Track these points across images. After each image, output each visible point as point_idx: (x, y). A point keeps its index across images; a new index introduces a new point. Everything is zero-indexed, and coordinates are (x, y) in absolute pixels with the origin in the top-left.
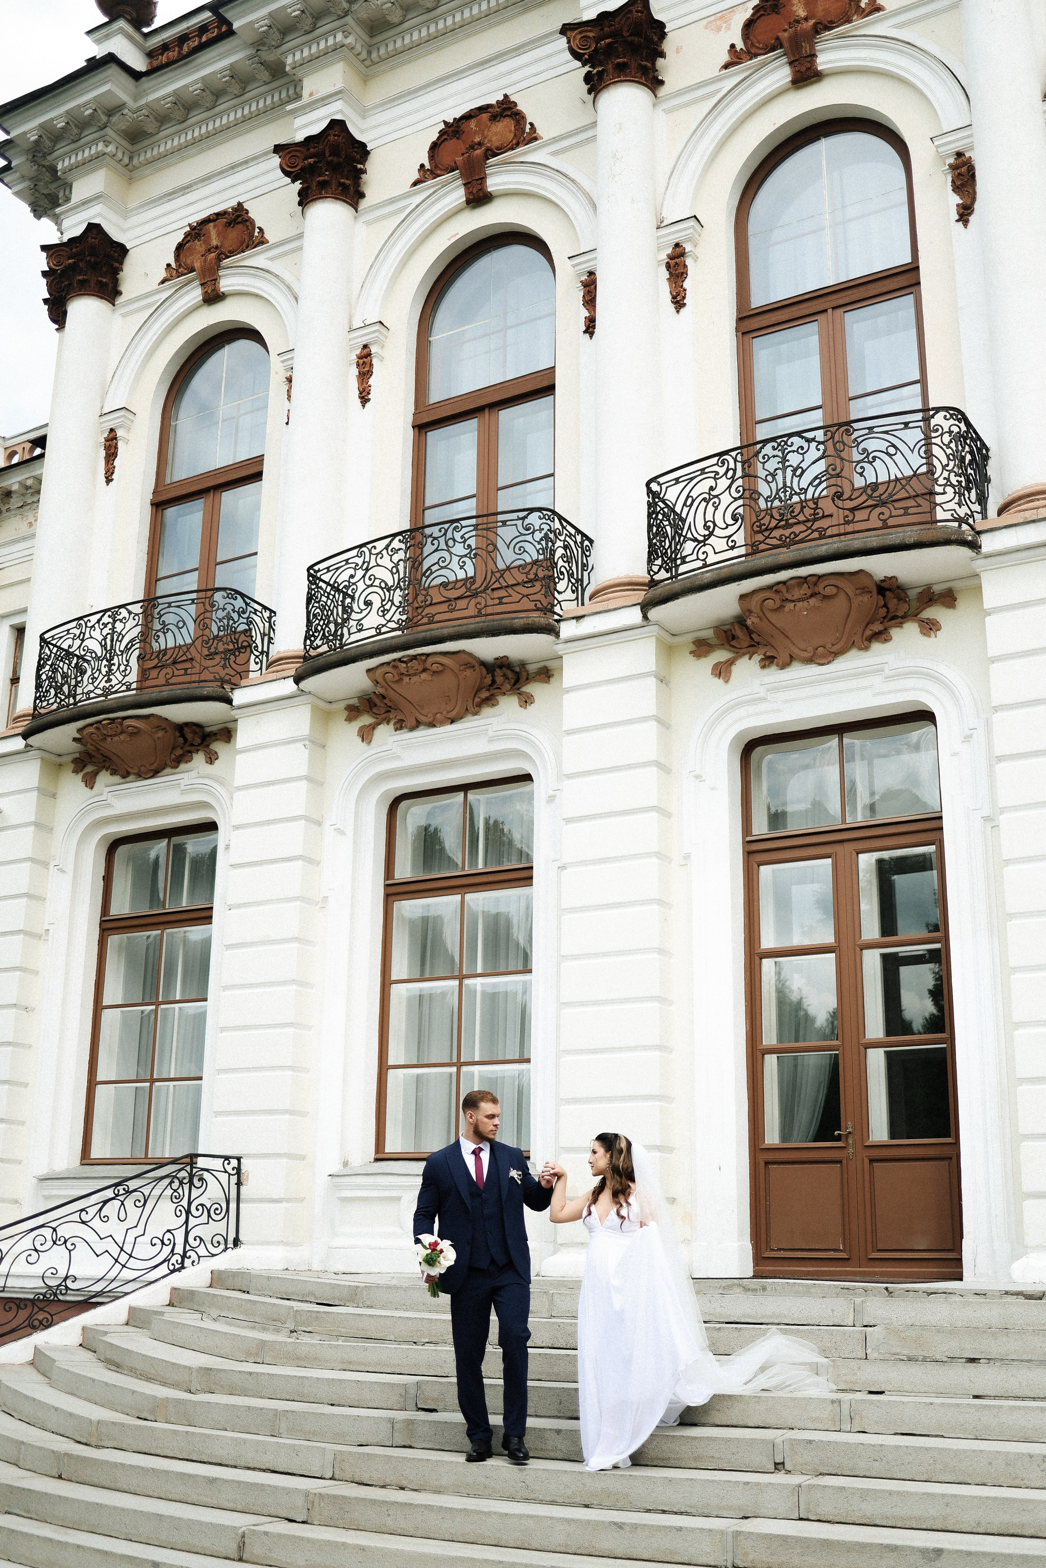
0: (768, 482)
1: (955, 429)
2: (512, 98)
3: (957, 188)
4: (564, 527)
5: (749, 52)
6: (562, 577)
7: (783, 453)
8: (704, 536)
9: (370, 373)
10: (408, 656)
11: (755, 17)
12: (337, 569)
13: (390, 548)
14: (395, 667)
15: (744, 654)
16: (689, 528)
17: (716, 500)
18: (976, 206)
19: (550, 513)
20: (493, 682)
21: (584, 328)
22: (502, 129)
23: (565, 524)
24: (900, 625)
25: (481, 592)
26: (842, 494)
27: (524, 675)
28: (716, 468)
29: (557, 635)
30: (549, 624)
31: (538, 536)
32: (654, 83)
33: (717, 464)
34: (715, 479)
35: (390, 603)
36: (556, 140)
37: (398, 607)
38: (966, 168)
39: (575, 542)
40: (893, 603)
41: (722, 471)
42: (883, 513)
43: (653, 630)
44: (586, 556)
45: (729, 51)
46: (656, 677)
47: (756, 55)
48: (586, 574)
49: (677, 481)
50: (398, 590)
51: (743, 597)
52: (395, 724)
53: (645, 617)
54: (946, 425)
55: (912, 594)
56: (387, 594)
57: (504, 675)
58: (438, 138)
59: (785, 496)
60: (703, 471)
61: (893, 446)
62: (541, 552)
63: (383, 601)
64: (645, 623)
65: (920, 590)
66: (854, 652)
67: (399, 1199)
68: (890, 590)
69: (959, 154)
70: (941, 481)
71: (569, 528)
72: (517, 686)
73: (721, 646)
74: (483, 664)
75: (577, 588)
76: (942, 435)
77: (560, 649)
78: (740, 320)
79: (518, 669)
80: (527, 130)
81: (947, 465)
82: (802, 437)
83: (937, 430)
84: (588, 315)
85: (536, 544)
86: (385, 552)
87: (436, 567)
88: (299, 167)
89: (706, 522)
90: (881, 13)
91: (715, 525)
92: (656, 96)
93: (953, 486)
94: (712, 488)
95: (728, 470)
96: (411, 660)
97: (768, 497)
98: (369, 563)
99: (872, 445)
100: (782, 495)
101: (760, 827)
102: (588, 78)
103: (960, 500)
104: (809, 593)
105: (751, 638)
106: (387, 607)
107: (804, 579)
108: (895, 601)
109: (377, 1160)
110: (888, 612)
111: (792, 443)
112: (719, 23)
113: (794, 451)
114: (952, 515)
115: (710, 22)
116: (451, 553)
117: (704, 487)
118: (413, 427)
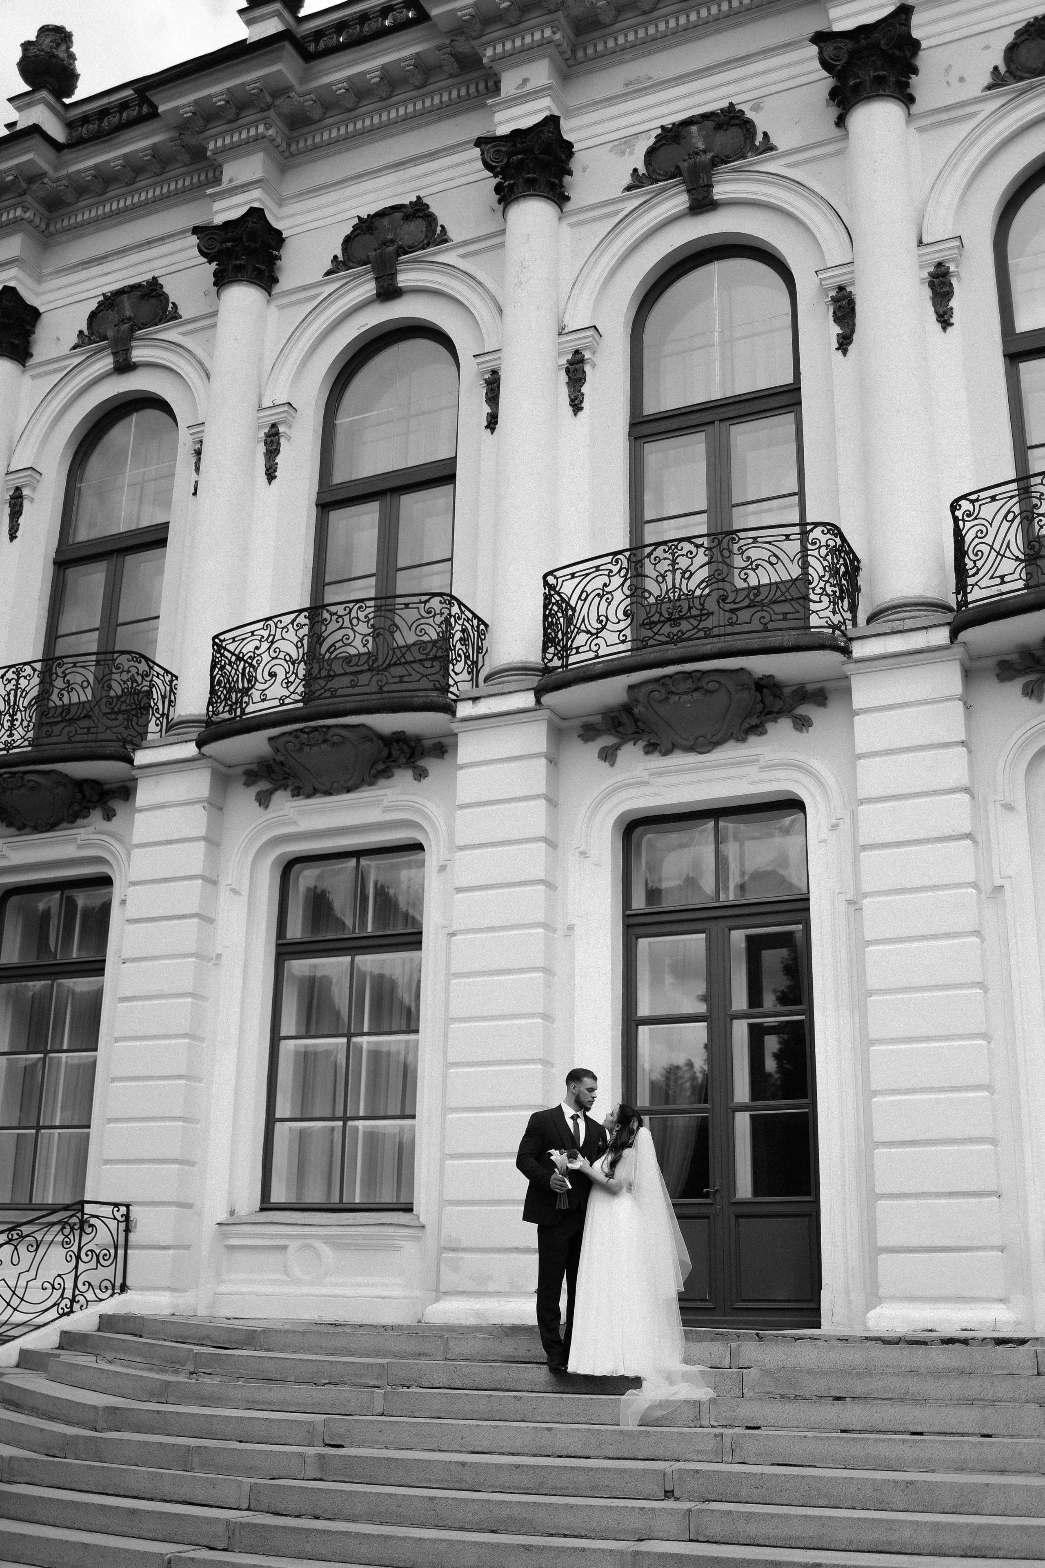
0: (659, 583)
1: (831, 543)
2: (425, 201)
3: (837, 320)
4: (462, 612)
5: (650, 178)
6: (459, 659)
7: (673, 556)
8: (597, 629)
9: (277, 451)
10: (310, 727)
11: (657, 146)
12: (243, 640)
13: (295, 623)
14: (297, 737)
15: (629, 740)
16: (583, 620)
17: (609, 596)
18: (855, 337)
19: (450, 599)
20: (390, 755)
21: (486, 424)
22: (415, 229)
23: (463, 609)
24: (775, 720)
25: (382, 670)
26: (727, 597)
27: (419, 749)
28: (610, 566)
29: (454, 713)
30: (446, 703)
31: (438, 619)
32: (560, 198)
33: (611, 563)
34: (609, 576)
35: (294, 676)
36: (465, 243)
37: (302, 680)
38: (846, 301)
39: (472, 626)
40: (769, 699)
41: (615, 569)
42: (763, 617)
43: (544, 713)
44: (482, 640)
45: (632, 175)
46: (546, 758)
47: (657, 181)
48: (480, 656)
49: (573, 576)
50: (302, 663)
51: (631, 688)
52: (292, 790)
53: (538, 701)
54: (823, 539)
55: (787, 691)
56: (291, 667)
57: (401, 749)
58: (352, 233)
59: (674, 596)
60: (597, 568)
61: (775, 555)
62: (441, 634)
63: (287, 673)
64: (538, 707)
65: (794, 688)
66: (731, 744)
67: (285, 1248)
68: (766, 687)
69: (841, 288)
70: (818, 591)
71: (467, 613)
72: (412, 760)
73: (607, 732)
74: (380, 737)
75: (472, 670)
76: (819, 548)
77: (456, 727)
78: (633, 425)
79: (413, 744)
80: (438, 232)
81: (824, 576)
82: (692, 543)
83: (815, 544)
84: (490, 411)
85: (436, 627)
86: (290, 627)
87: (340, 643)
88: (216, 249)
89: (599, 617)
90: (774, 152)
91: (607, 619)
92: (562, 211)
93: (828, 595)
94: (605, 585)
95: (621, 569)
96: (313, 731)
97: (658, 596)
98: (274, 636)
99: (754, 553)
100: (671, 595)
101: (639, 903)
102: (498, 189)
103: (834, 608)
104: (693, 686)
105: (637, 725)
106: (291, 679)
107: (689, 674)
108: (771, 697)
109: (262, 1210)
110: (764, 708)
111: (682, 548)
112: (623, 147)
113: (683, 555)
114: (827, 622)
115: (615, 146)
116: (354, 631)
117: (599, 582)
118: (317, 506)
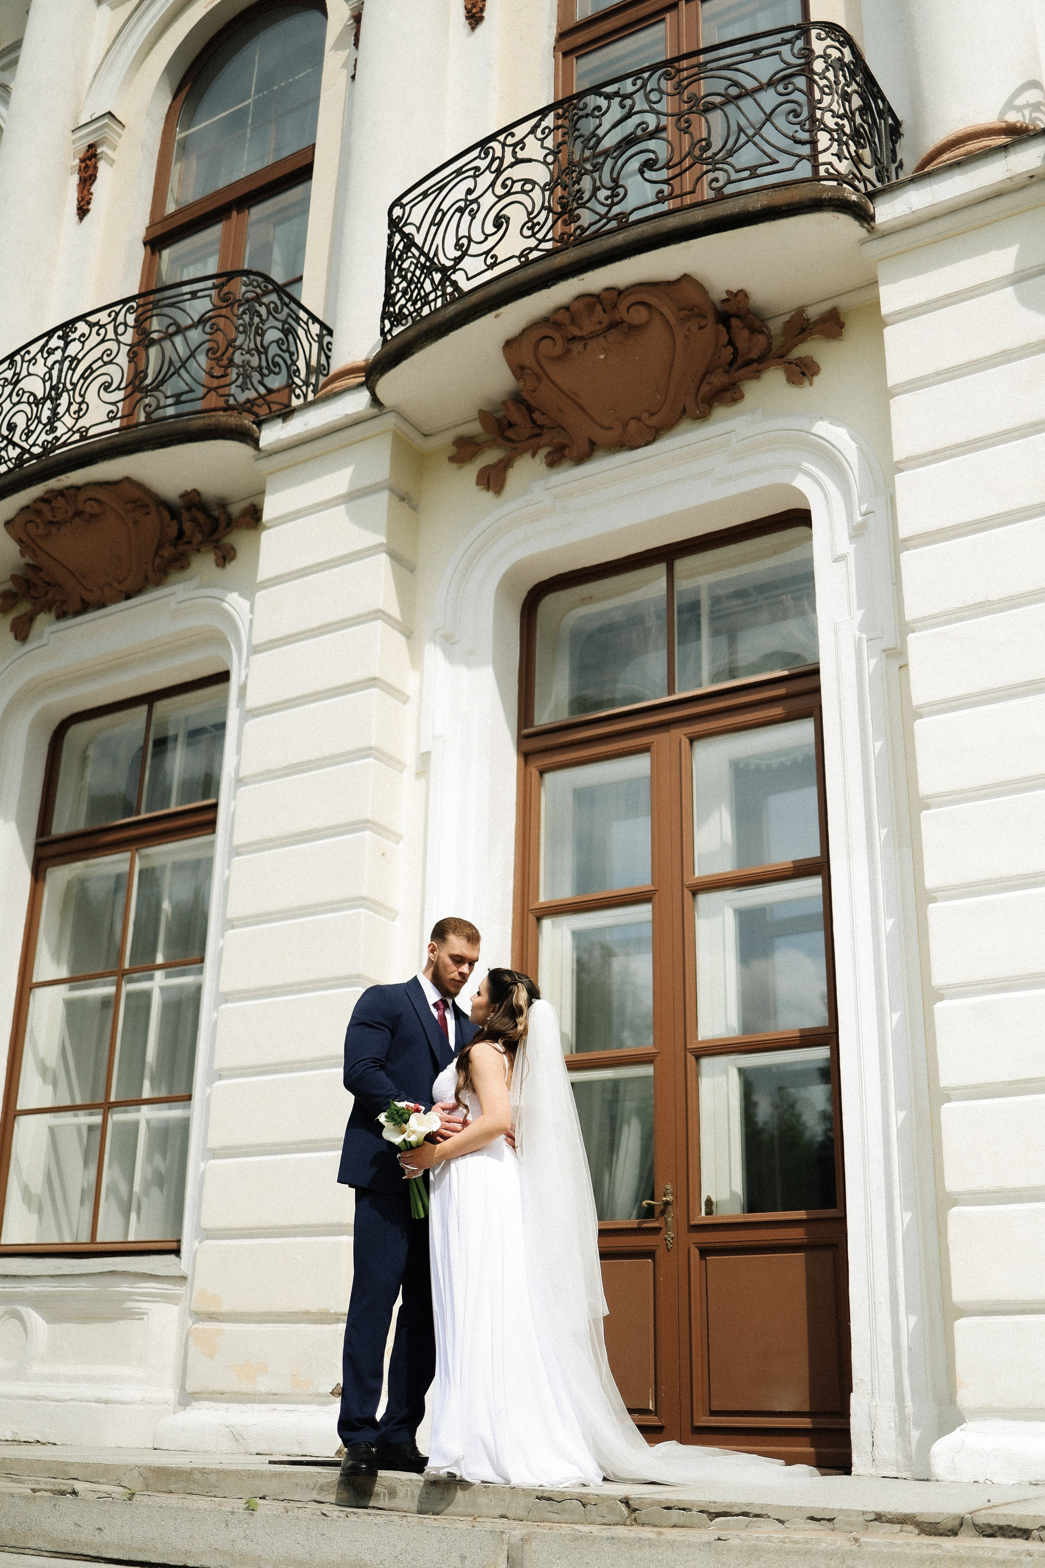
1: (835, 54)
4: (285, 304)
7: (570, 120)
9: (93, 178)
13: (45, 350)
14: (41, 512)
15: (524, 450)
17: (474, 205)
19: (260, 279)
20: (181, 533)
23: (287, 300)
24: (756, 375)
25: (151, 390)
26: (654, 161)
27: (224, 519)
28: (477, 163)
29: (255, 442)
30: (242, 425)
31: (241, 309)
33: (478, 157)
34: (475, 177)
35: (36, 421)
37: (45, 425)
40: (742, 336)
41: (484, 164)
42: (716, 180)
43: (389, 420)
44: (327, 356)
46: (391, 491)
49: (425, 194)
50: (49, 402)
51: (509, 345)
52: (56, 611)
53: (372, 396)
54: (818, 47)
55: (776, 326)
56: (35, 409)
57: (194, 520)
59: (571, 179)
60: (459, 172)
61: (735, 84)
62: (241, 329)
63: (28, 420)
64: (375, 411)
65: (787, 318)
66: (685, 425)
68: (737, 316)
71: (296, 309)
72: (214, 537)
73: (491, 444)
74: (163, 504)
76: (811, 60)
77: (262, 467)
78: (561, 37)
79: (213, 512)
81: (820, 102)
82: (600, 95)
83: (804, 56)
85: (237, 320)
86: (39, 356)
87: (100, 363)
89: (458, 240)
91: (470, 241)
93: (829, 130)
94: (468, 192)
95: (493, 160)
96: (56, 498)
97: (545, 185)
98: (19, 374)
99: (703, 88)
100: (566, 177)
103: (840, 150)
104: (606, 321)
105: (534, 422)
107: (597, 300)
108: (745, 333)
110: (736, 353)
111: (585, 105)
113: (585, 114)
114: (827, 173)
116: (119, 342)
117: (459, 192)
118: (145, 244)
